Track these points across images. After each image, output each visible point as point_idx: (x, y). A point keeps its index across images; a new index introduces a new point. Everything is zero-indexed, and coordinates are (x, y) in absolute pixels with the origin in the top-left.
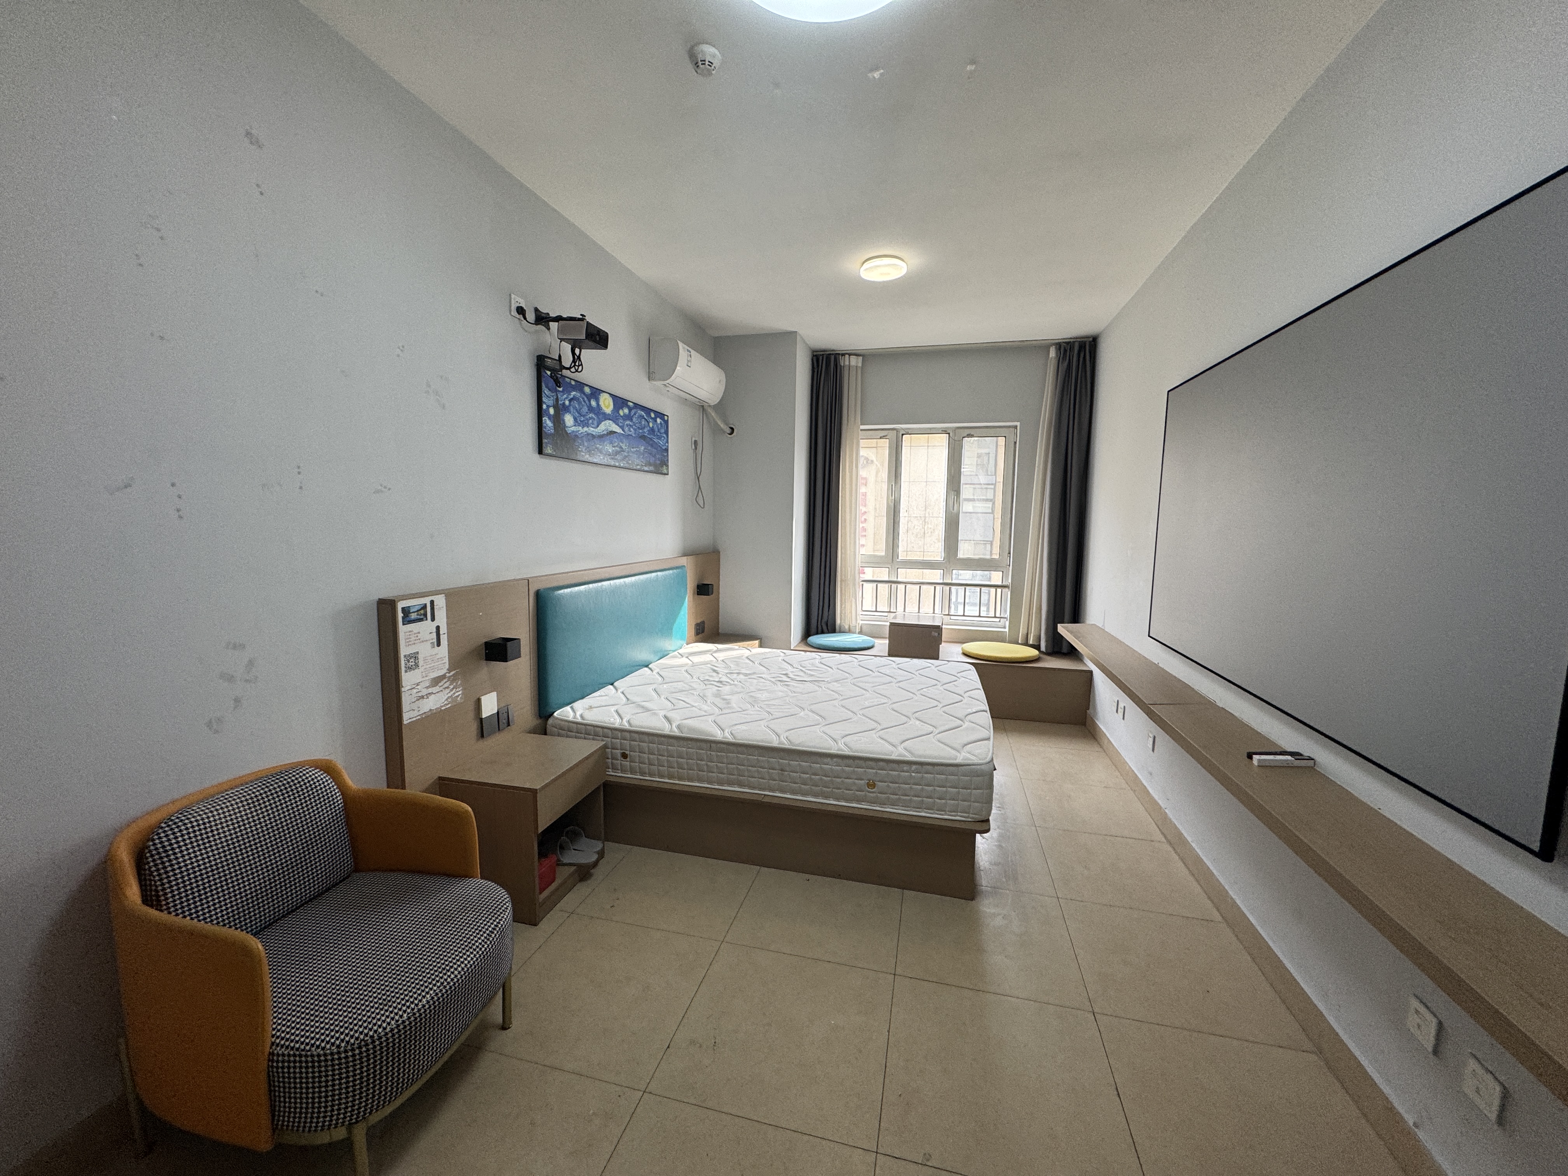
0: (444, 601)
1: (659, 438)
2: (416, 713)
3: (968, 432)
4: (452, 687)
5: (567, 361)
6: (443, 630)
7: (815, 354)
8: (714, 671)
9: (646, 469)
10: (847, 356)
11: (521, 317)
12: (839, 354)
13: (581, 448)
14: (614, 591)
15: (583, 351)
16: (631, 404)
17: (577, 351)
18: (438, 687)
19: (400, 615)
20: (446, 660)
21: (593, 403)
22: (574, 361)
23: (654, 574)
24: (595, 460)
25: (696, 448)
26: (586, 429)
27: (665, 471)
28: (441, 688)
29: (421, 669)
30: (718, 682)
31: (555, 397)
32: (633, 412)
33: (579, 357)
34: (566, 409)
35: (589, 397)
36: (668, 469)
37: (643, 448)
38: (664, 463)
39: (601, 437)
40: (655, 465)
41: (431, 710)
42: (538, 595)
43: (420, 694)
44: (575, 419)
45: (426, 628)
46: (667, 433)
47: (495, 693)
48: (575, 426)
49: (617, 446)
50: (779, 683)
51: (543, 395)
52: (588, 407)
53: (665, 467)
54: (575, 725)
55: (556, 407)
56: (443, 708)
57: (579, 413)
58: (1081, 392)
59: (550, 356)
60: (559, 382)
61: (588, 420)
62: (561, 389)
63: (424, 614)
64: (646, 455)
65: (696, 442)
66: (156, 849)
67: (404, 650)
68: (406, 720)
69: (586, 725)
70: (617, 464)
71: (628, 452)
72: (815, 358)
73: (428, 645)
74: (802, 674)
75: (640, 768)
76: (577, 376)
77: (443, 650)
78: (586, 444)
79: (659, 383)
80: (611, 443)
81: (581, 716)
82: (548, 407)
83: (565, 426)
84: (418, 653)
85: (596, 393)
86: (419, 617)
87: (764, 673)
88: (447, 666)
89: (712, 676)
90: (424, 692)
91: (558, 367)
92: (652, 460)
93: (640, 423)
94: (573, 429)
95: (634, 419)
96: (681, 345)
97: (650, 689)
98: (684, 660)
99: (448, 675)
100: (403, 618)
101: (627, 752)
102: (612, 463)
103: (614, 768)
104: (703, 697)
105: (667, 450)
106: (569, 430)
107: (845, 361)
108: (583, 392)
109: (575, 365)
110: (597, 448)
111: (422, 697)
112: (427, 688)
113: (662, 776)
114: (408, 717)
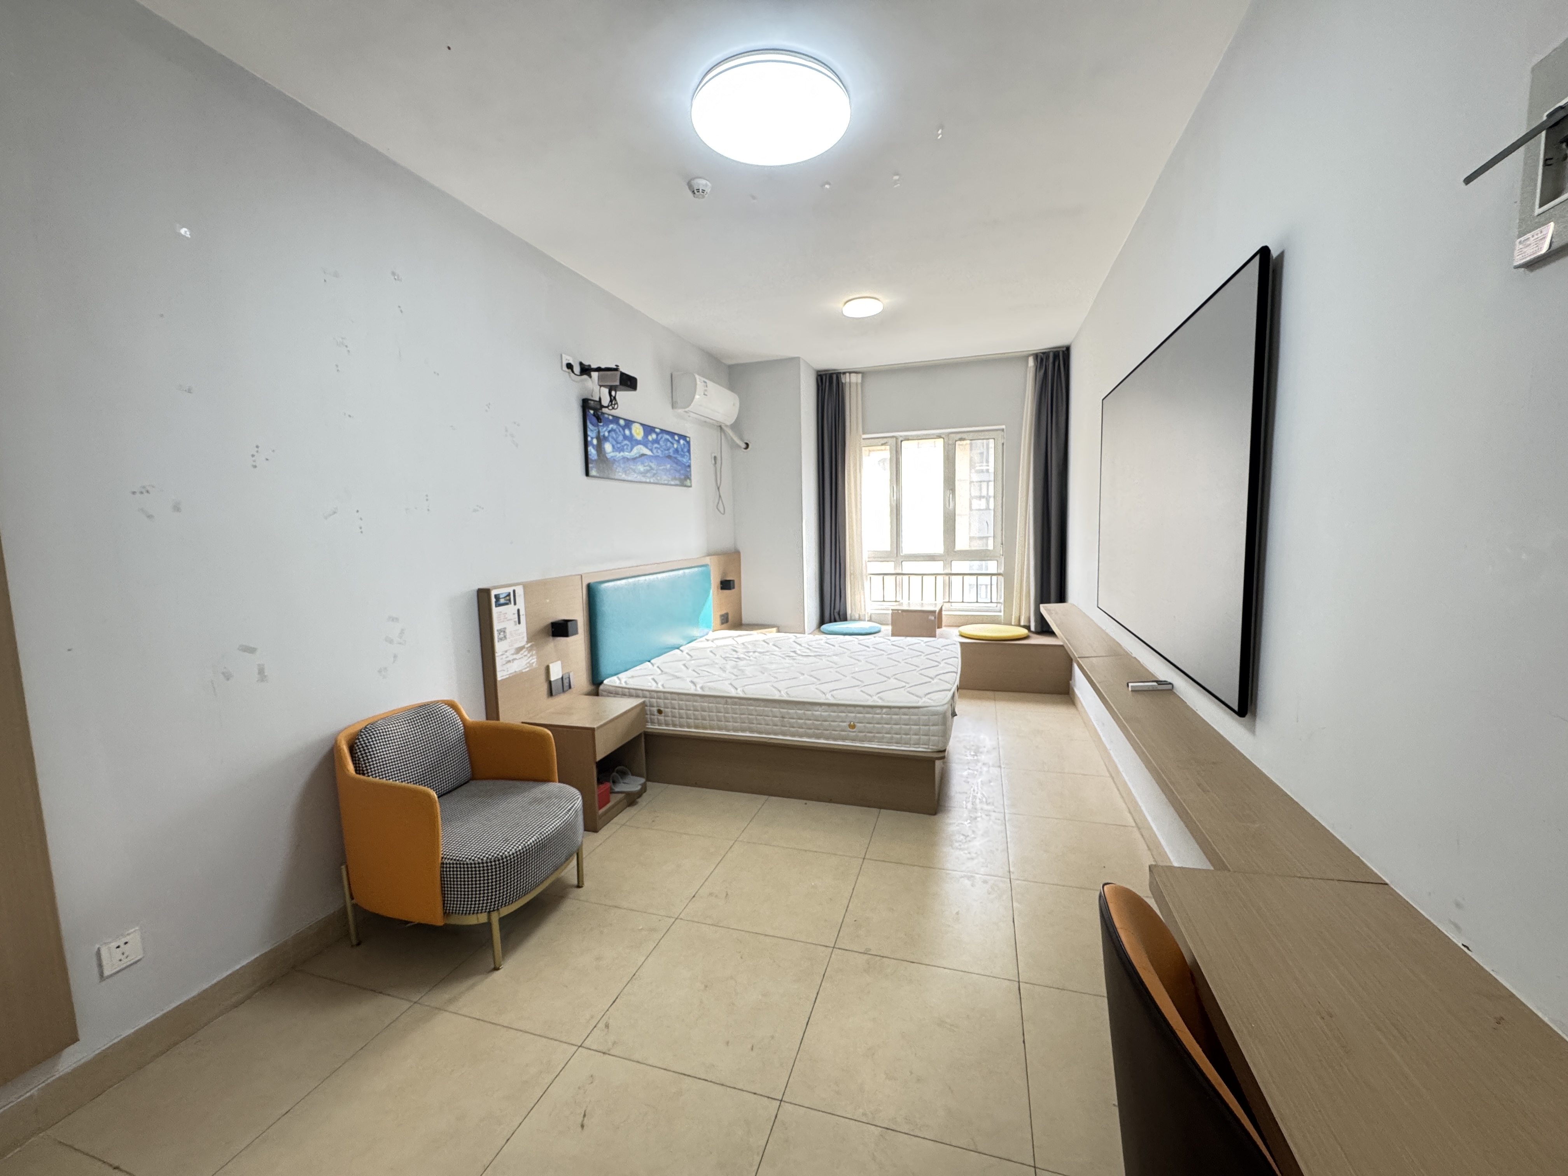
0: (522, 590)
1: (683, 456)
2: (505, 673)
3: (959, 436)
4: (529, 655)
5: (606, 401)
6: (522, 612)
7: (819, 373)
8: (734, 651)
9: (673, 483)
10: (848, 375)
11: (570, 371)
12: (840, 373)
13: (619, 469)
14: (649, 585)
15: (618, 393)
16: (657, 430)
17: (613, 393)
18: (519, 654)
19: (493, 600)
20: (525, 635)
21: (627, 432)
22: (611, 401)
23: (681, 572)
24: (630, 478)
25: (715, 463)
26: (622, 454)
27: (689, 484)
28: (522, 656)
29: (508, 640)
30: (736, 658)
31: (597, 430)
32: (660, 436)
33: (615, 398)
34: (606, 439)
35: (624, 428)
36: (691, 482)
37: (668, 466)
38: (688, 477)
39: (634, 459)
40: (680, 480)
41: (515, 672)
42: (590, 588)
43: (508, 659)
44: (613, 446)
45: (511, 609)
46: (689, 451)
47: (559, 663)
48: (613, 452)
49: (647, 466)
50: (787, 658)
51: (588, 429)
52: (623, 435)
53: (688, 481)
54: (620, 689)
55: (598, 438)
56: (524, 671)
57: (616, 441)
58: (1057, 397)
59: (592, 399)
60: (601, 419)
61: (623, 446)
62: (601, 424)
63: (509, 599)
64: (672, 472)
65: (715, 458)
66: (361, 744)
67: (497, 626)
68: (499, 678)
69: (629, 689)
70: (648, 480)
71: (657, 470)
72: (819, 378)
73: (512, 622)
74: (808, 651)
75: (672, 721)
76: (613, 412)
77: (523, 626)
78: (622, 466)
79: (680, 411)
80: (642, 463)
81: (626, 682)
82: (592, 438)
83: (605, 453)
84: (505, 628)
85: (629, 423)
86: (506, 602)
87: (775, 651)
88: (525, 639)
89: (732, 654)
90: (511, 658)
91: (598, 407)
92: (677, 475)
93: (666, 445)
94: (612, 454)
95: (661, 443)
96: (697, 377)
97: (681, 663)
98: (710, 644)
99: (527, 646)
100: (496, 602)
101: (662, 709)
102: (644, 479)
103: (652, 723)
104: (723, 669)
105: (689, 466)
106: (609, 456)
107: (846, 379)
108: (618, 424)
109: (612, 404)
110: (631, 468)
111: (509, 661)
112: (513, 654)
113: (689, 727)
114: (500, 676)
